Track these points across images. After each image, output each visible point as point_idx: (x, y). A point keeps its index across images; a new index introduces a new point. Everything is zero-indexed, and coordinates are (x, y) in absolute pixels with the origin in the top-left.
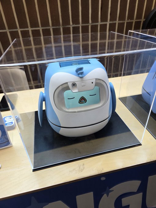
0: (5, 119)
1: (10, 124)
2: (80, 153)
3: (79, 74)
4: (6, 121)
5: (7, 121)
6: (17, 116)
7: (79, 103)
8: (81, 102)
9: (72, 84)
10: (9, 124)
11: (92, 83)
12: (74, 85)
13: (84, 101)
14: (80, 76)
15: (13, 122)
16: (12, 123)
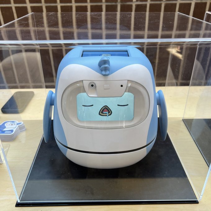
0: (5, 125)
1: (9, 132)
2: (92, 194)
3: (102, 71)
4: (5, 128)
5: (7, 127)
6: (21, 123)
7: (99, 114)
8: (102, 113)
9: (90, 83)
10: (7, 132)
11: (122, 86)
12: (92, 86)
13: (107, 112)
14: (104, 73)
15: (14, 130)
16: (12, 131)
